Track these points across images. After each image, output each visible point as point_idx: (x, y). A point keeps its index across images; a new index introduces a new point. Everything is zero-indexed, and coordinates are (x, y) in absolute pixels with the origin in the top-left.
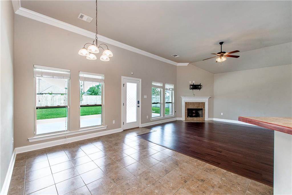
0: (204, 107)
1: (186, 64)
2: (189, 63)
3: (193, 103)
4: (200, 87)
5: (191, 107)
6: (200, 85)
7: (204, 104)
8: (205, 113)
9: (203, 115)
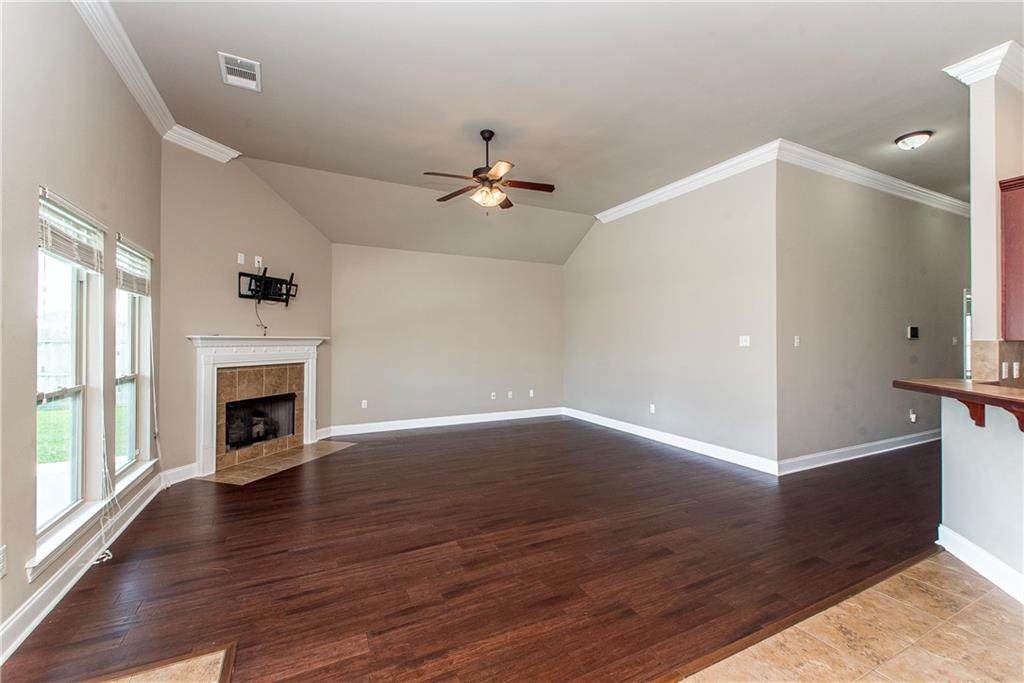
0: (301, 387)
1: (224, 154)
2: (235, 154)
3: (255, 373)
4: (288, 291)
5: (243, 393)
6: (290, 283)
7: (297, 369)
8: (302, 410)
9: (295, 425)
